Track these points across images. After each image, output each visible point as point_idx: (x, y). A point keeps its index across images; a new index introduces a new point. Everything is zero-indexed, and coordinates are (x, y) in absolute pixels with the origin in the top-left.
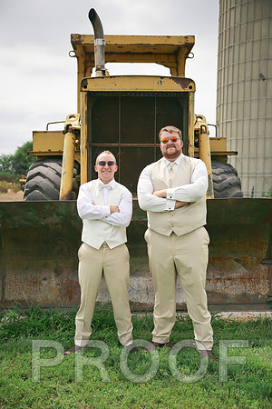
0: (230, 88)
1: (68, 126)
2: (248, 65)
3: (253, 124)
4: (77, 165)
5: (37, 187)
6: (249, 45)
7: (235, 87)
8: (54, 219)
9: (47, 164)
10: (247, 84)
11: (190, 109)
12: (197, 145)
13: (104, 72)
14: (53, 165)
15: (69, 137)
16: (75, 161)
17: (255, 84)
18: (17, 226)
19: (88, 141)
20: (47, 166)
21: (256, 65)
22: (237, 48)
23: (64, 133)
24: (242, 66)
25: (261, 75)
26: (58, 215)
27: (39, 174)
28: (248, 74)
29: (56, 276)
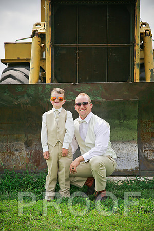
1: (35, 31)
11: (136, 13)
12: (142, 47)
19: (52, 41)
23: (32, 37)
26: (28, 96)
27: (10, 76)
29: (26, 148)
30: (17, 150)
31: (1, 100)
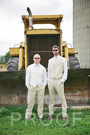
0: (77, 31)
2: (83, 23)
3: (85, 43)
5: (11, 66)
8: (16, 77)
11: (61, 39)
18: (4, 80)
19: (27, 51)
20: (14, 59)
21: (86, 23)
23: (20, 48)
28: (83, 26)
29: (17, 96)
30: (14, 97)
31: (7, 77)
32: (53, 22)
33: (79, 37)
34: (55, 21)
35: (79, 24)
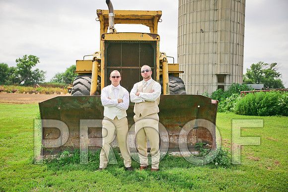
0: (185, 36)
1: (95, 58)
2: (195, 24)
3: (198, 56)
4: (99, 78)
5: (78, 89)
6: (195, 13)
7: (188, 35)
8: (87, 105)
9: (84, 77)
10: (194, 35)
11: (157, 49)
13: (114, 30)
14: (87, 78)
15: (95, 63)
16: (98, 76)
17: (198, 35)
18: (68, 109)
19: (105, 65)
20: (83, 79)
21: (198, 24)
22: (188, 15)
23: (93, 61)
24: (191, 25)
25: (201, 30)
26: (89, 103)
27: (79, 83)
28: (195, 29)
31: (73, 105)
32: (146, 22)
33: (187, 46)
34: (148, 20)
35: (188, 25)
